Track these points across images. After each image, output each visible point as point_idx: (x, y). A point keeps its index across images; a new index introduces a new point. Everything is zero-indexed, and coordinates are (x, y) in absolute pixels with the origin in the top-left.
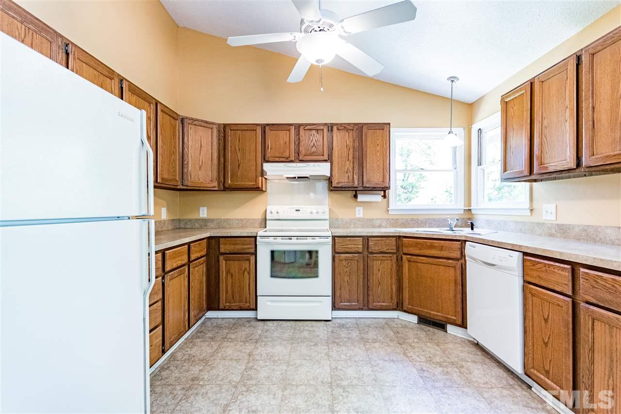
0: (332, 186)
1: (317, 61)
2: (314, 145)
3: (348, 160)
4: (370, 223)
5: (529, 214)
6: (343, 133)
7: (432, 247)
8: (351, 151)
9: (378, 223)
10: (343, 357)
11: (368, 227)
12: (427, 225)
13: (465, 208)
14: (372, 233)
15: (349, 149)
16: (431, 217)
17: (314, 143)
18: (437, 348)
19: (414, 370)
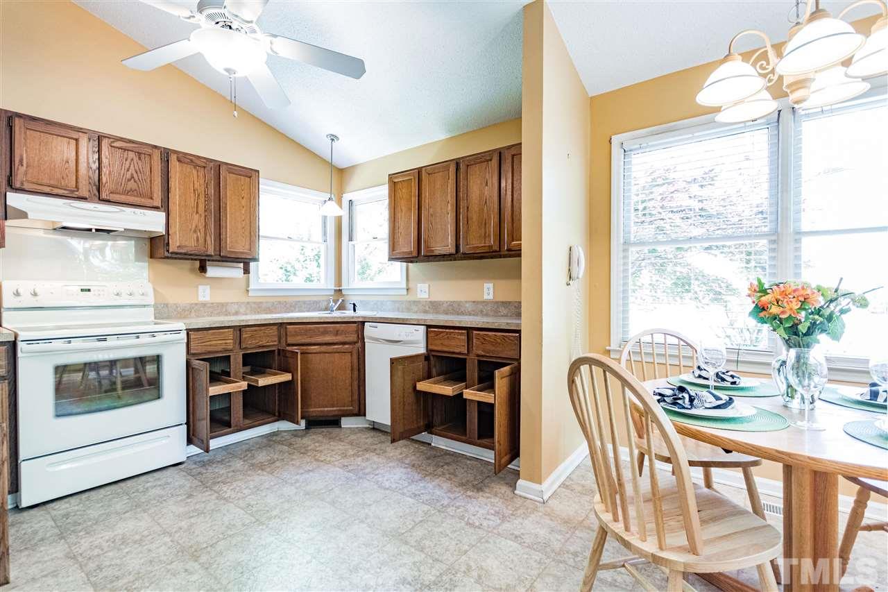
0: (168, 251)
1: (227, 70)
2: (132, 177)
3: (197, 212)
4: (221, 308)
5: (405, 293)
6: (188, 168)
7: (325, 333)
8: (202, 199)
9: (233, 309)
10: (246, 492)
11: (219, 314)
12: (297, 310)
13: (336, 288)
14: (247, 321)
15: (199, 195)
16: (301, 299)
17: (132, 174)
18: (342, 444)
19: (338, 469)
